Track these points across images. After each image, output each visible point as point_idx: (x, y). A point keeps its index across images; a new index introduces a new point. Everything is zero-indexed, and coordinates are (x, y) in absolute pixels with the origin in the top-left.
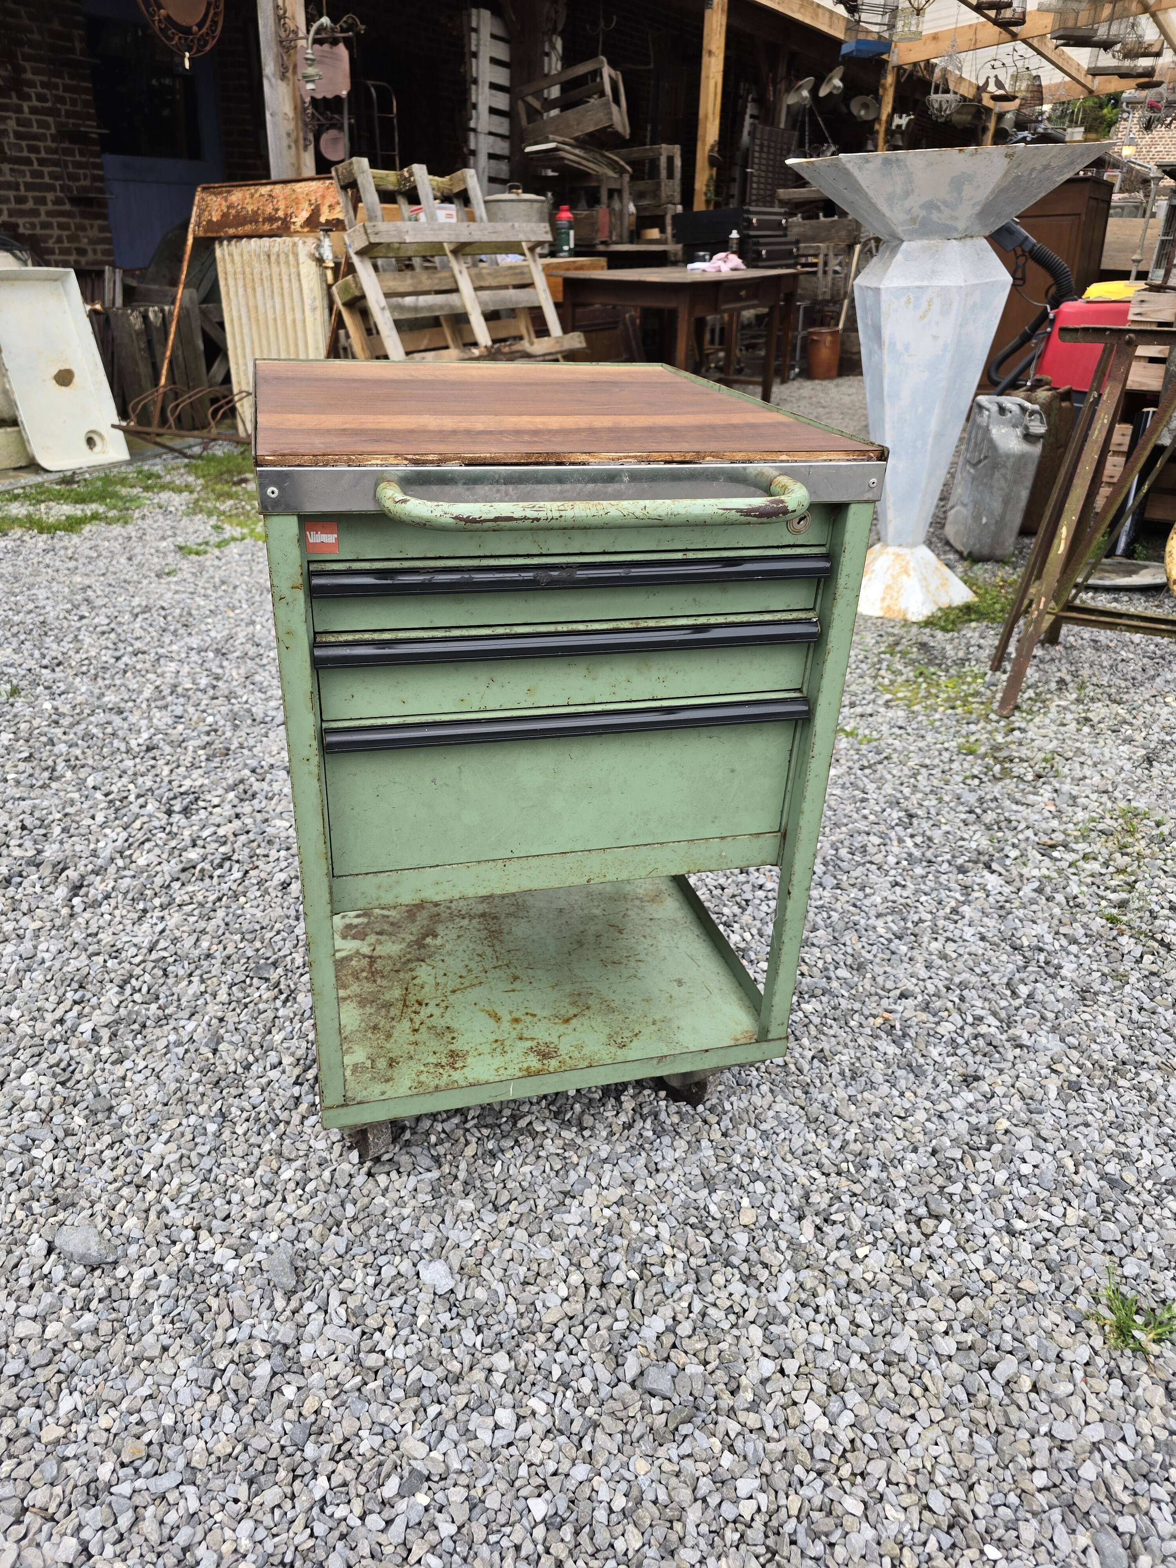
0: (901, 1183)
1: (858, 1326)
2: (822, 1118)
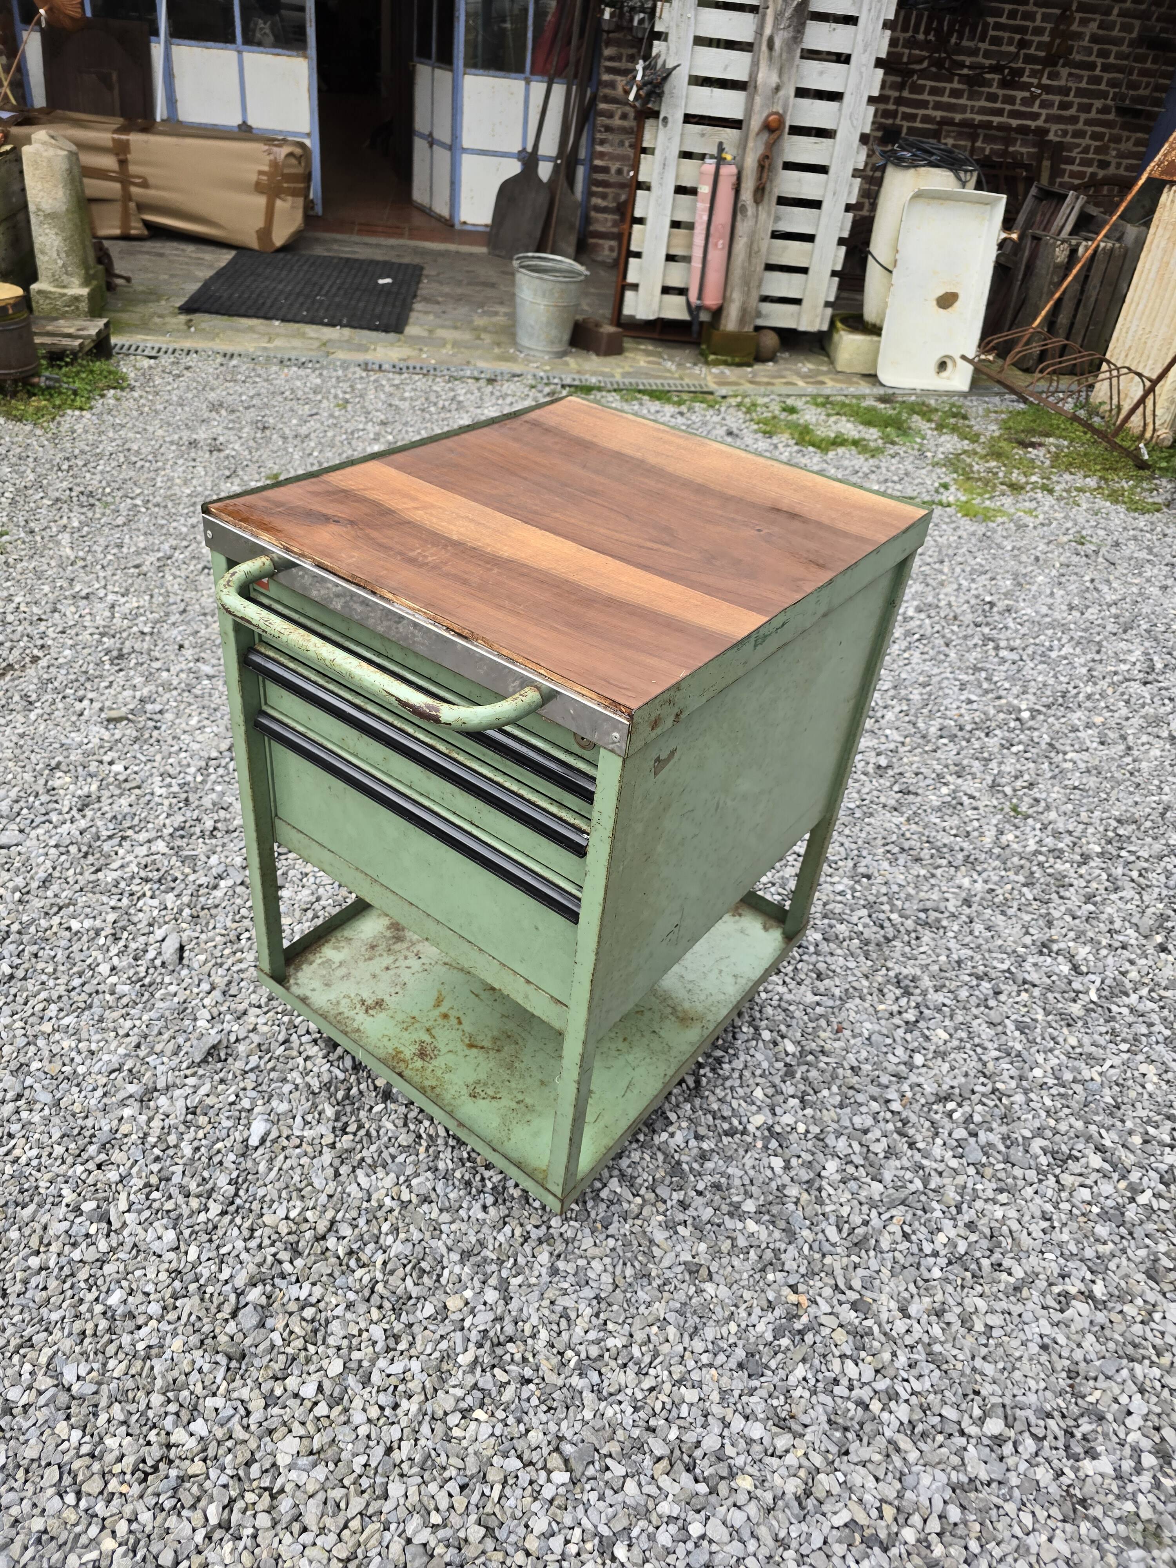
0: (588, 1414)
1: (399, 1448)
2: (615, 1308)
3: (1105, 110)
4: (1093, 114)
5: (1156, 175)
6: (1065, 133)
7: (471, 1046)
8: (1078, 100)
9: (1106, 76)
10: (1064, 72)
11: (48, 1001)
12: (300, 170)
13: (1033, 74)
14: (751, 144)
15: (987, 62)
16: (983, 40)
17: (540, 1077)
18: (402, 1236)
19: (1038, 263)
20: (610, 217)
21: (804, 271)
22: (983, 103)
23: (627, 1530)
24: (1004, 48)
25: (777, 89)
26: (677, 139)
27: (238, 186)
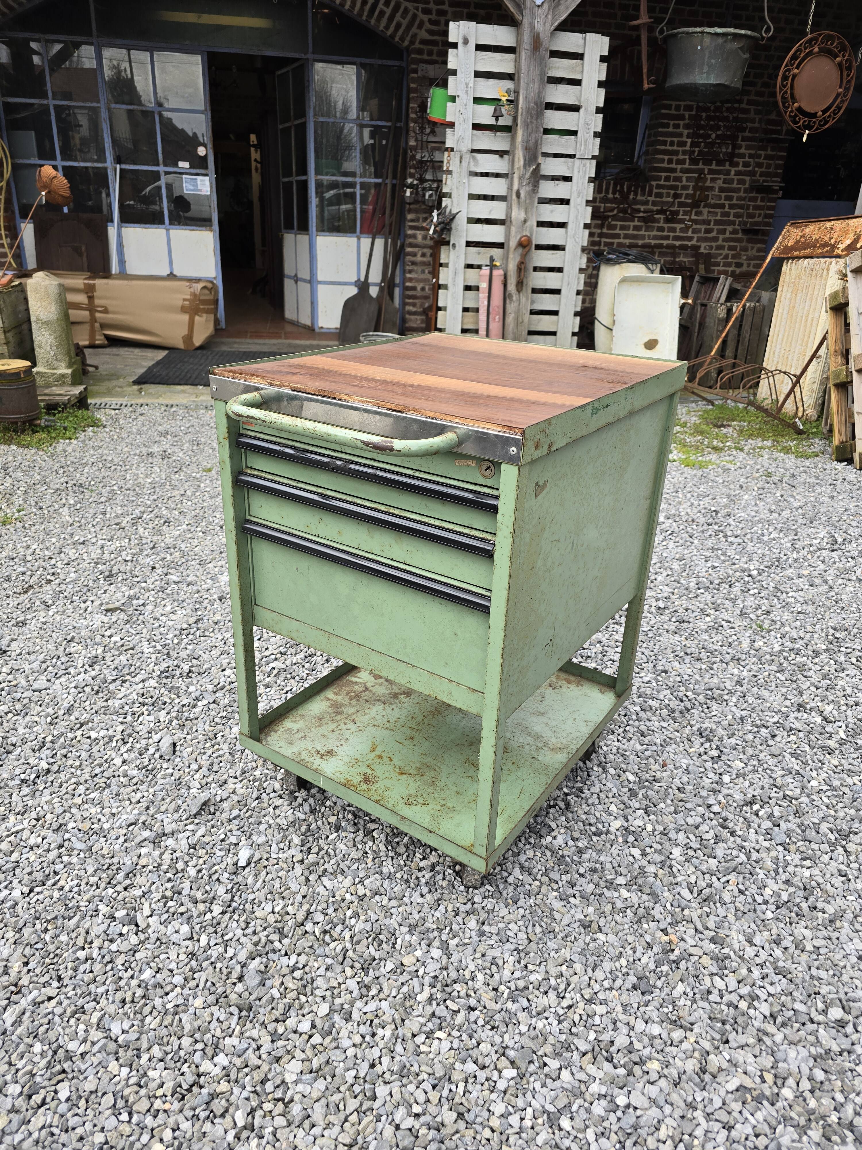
1: (380, 1063)
2: (532, 954)
3: (735, 232)
4: (727, 235)
5: (777, 255)
6: (711, 248)
7: (402, 774)
8: (716, 227)
9: (732, 211)
10: (705, 211)
11: (78, 784)
12: (211, 297)
13: (685, 213)
14: (511, 256)
15: (655, 208)
16: (650, 195)
17: (455, 789)
18: (362, 918)
19: (707, 319)
20: (419, 317)
21: (554, 333)
22: (655, 233)
23: (568, 1106)
24: (665, 199)
25: (525, 221)
26: (463, 257)
27: (170, 309)
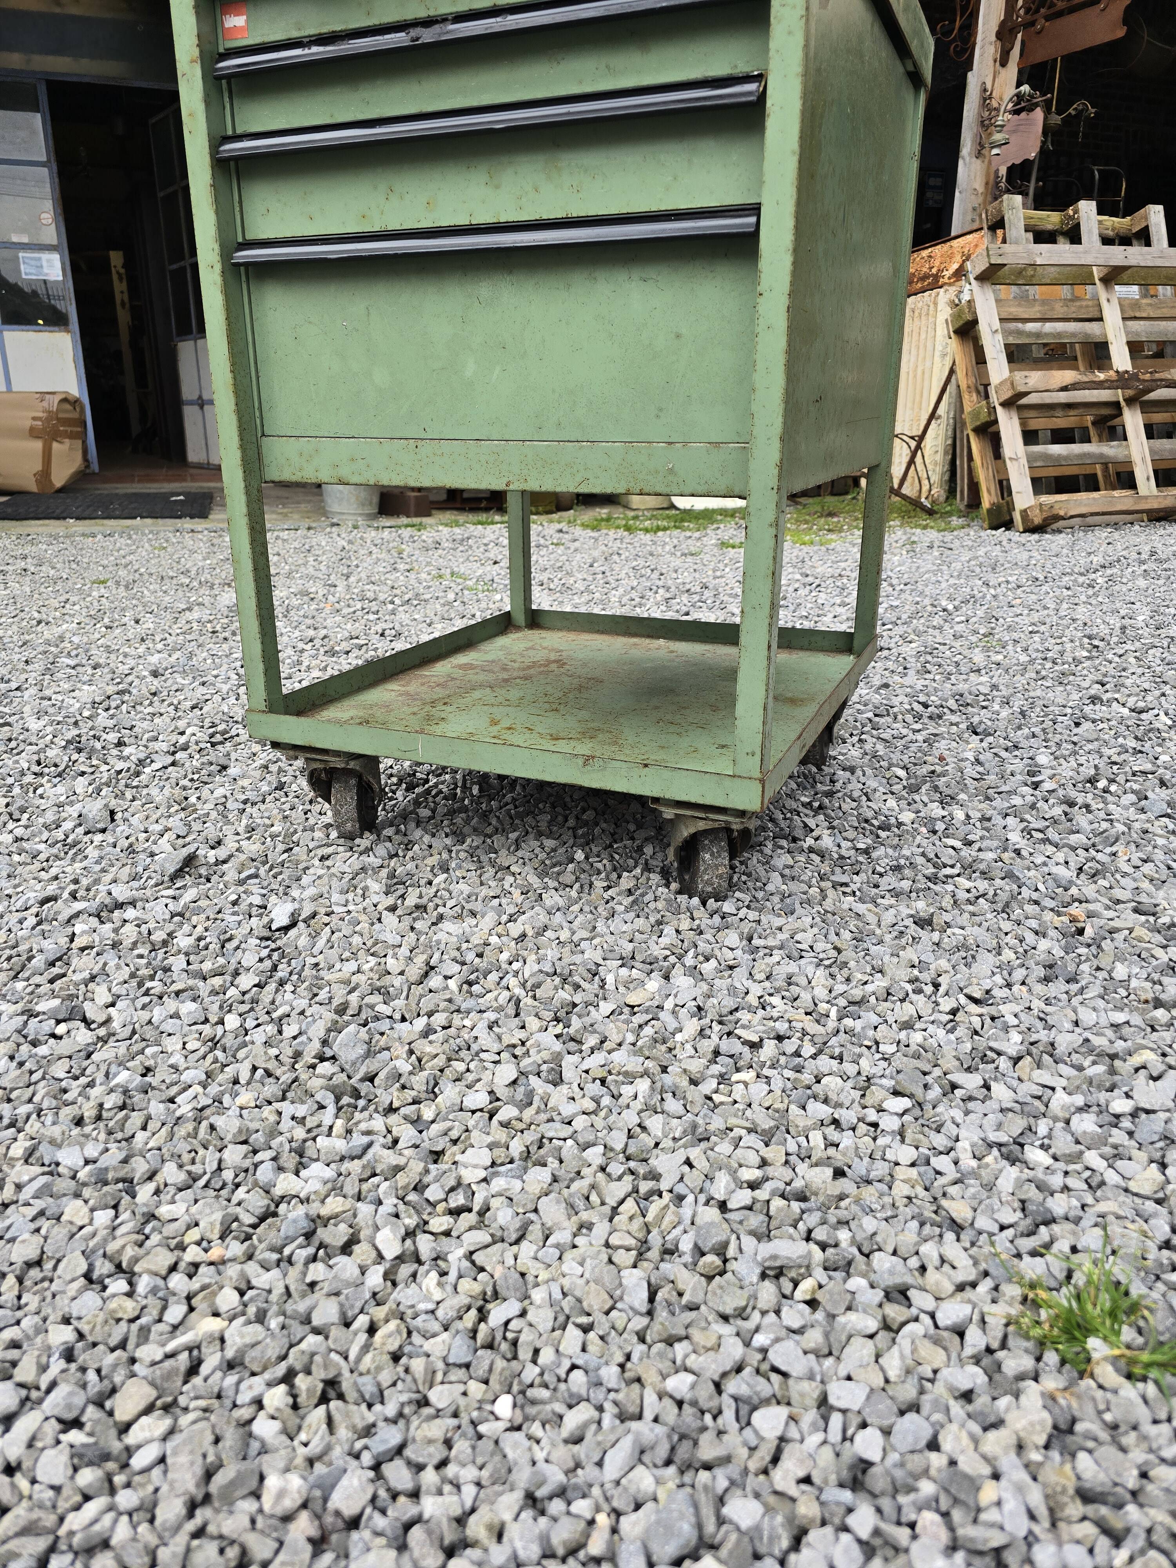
7: (556, 739)
12: (75, 415)
17: (656, 745)
27: (11, 433)
